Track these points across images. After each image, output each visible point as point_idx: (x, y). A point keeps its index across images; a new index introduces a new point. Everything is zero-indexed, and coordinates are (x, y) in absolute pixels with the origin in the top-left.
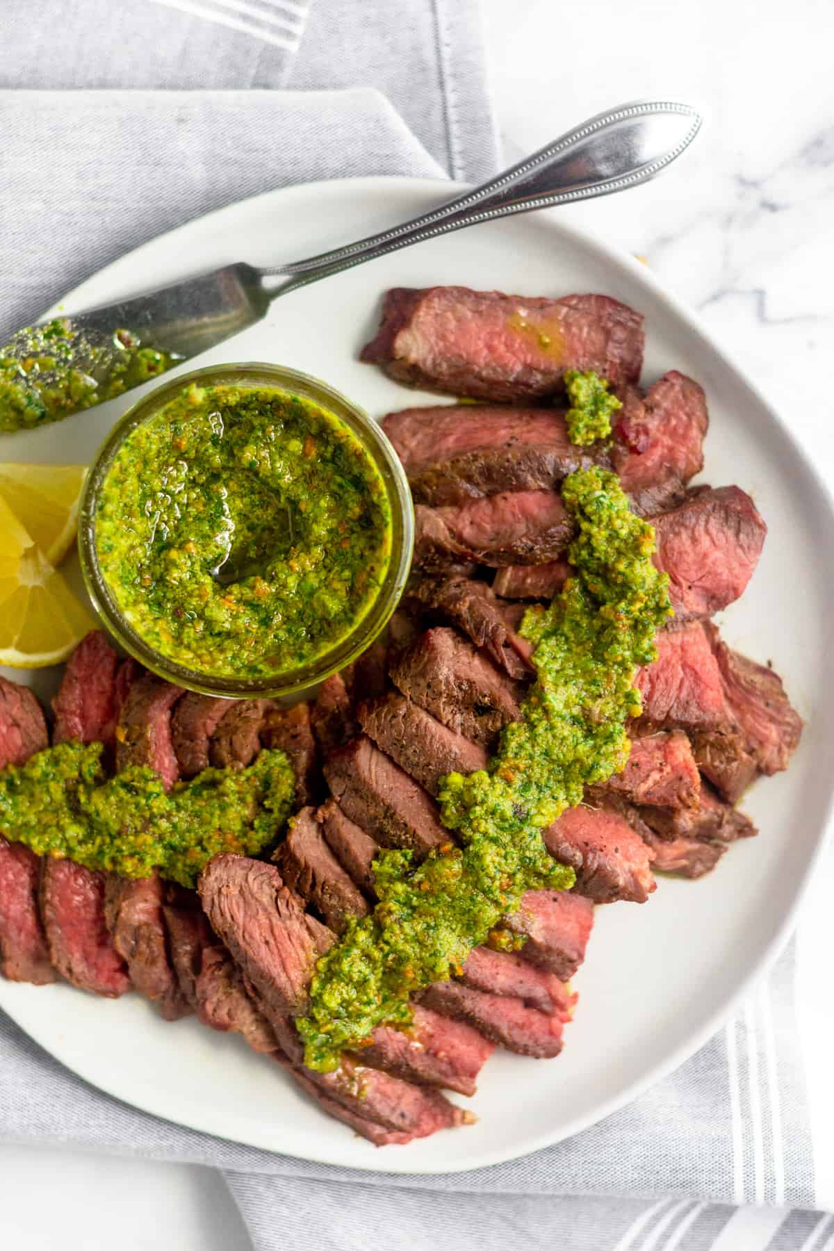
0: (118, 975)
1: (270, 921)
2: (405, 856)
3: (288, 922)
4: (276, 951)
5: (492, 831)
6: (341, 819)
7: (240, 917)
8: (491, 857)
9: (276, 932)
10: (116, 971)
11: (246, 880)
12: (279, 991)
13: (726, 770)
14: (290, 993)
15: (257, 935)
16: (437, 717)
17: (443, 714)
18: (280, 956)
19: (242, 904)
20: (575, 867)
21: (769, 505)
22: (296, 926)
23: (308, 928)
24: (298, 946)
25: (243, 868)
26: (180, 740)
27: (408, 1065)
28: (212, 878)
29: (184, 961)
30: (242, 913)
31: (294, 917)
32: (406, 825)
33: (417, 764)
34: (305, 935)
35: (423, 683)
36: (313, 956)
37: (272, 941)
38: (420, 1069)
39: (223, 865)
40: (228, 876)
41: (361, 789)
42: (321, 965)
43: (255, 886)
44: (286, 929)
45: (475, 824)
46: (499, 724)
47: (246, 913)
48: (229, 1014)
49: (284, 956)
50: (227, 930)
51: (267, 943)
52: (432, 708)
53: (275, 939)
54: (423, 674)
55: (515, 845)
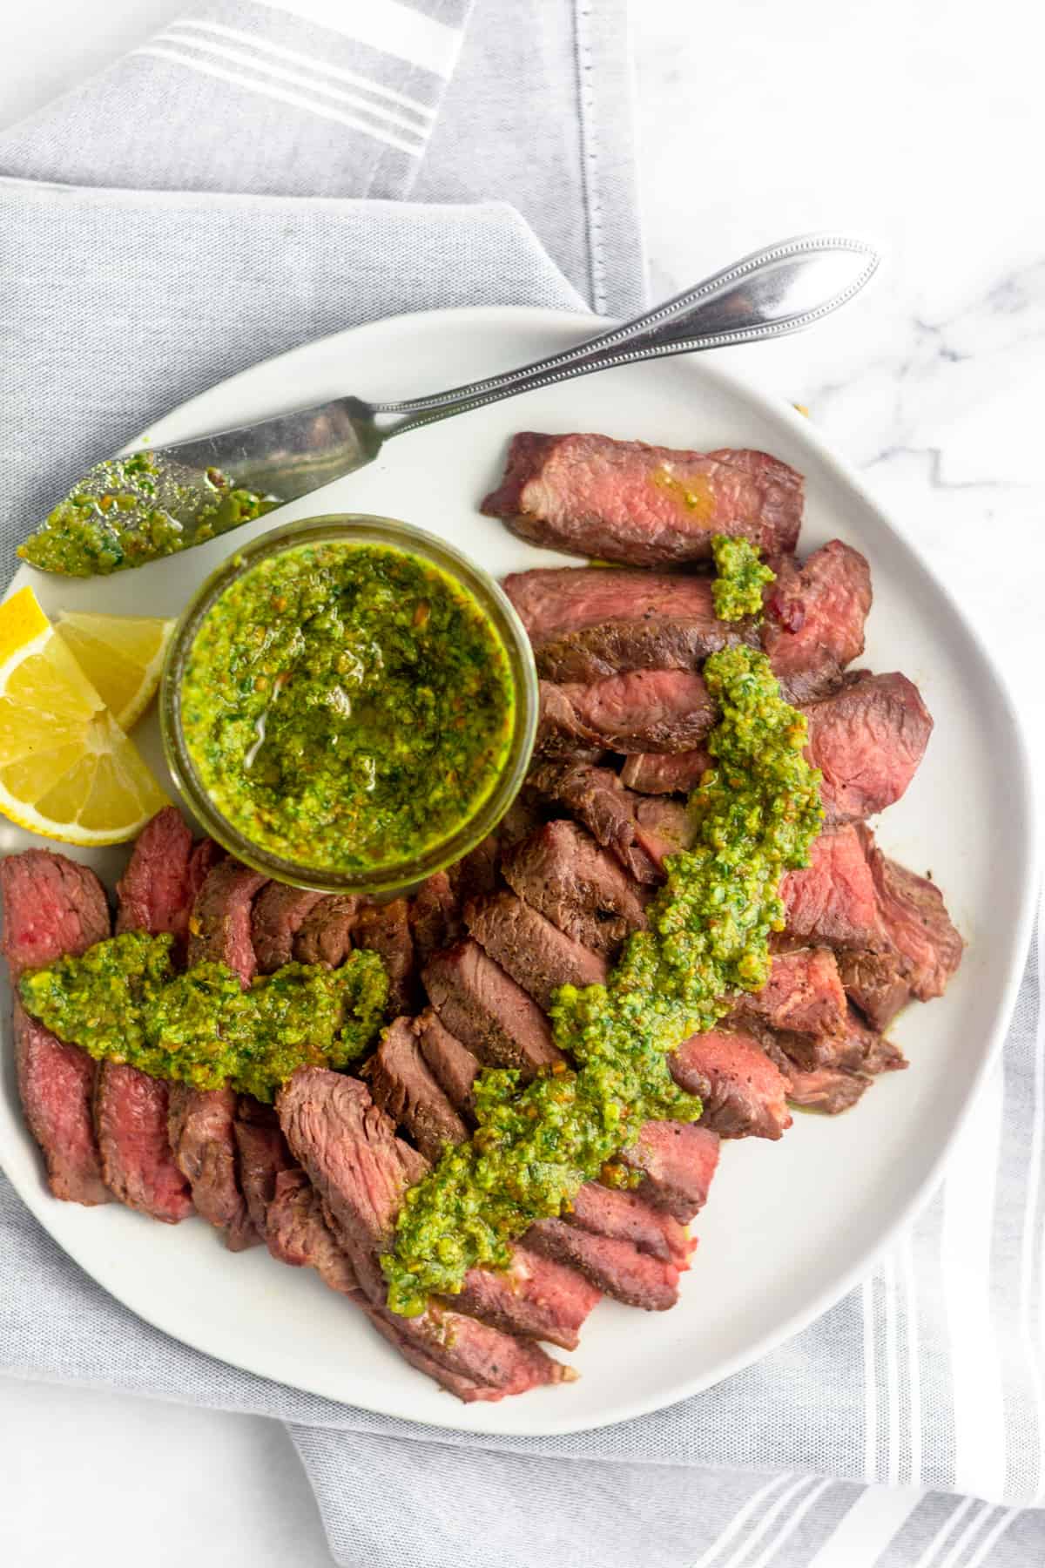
0: (179, 1198)
1: (357, 1145)
2: (511, 1076)
3: (376, 1147)
4: (361, 1178)
5: (610, 1053)
6: (440, 1032)
7: (322, 1138)
8: (608, 1081)
9: (363, 1157)
10: (176, 1193)
11: (331, 1097)
12: (363, 1224)
13: (875, 993)
14: (375, 1226)
15: (341, 1160)
16: (554, 922)
17: (561, 918)
18: (366, 1183)
19: (324, 1123)
20: (702, 1097)
21: (936, 696)
22: (385, 1151)
23: (399, 1154)
24: (386, 1174)
25: (328, 1084)
26: (260, 935)
27: (503, 1312)
28: (293, 1093)
29: (255, 1185)
30: (324, 1134)
31: (383, 1141)
32: (513, 1041)
33: (530, 975)
34: (395, 1161)
35: (540, 883)
36: (403, 1185)
37: (357, 1167)
38: (517, 1317)
39: (306, 1078)
40: (311, 1091)
41: (465, 999)
42: (411, 1196)
43: (341, 1106)
44: (373, 1153)
45: (590, 1045)
46: (623, 933)
47: (329, 1133)
48: (304, 1247)
49: (370, 1183)
50: (306, 1152)
51: (351, 1168)
52: (549, 911)
53: (361, 1165)
54: (540, 873)
55: (635, 1070)
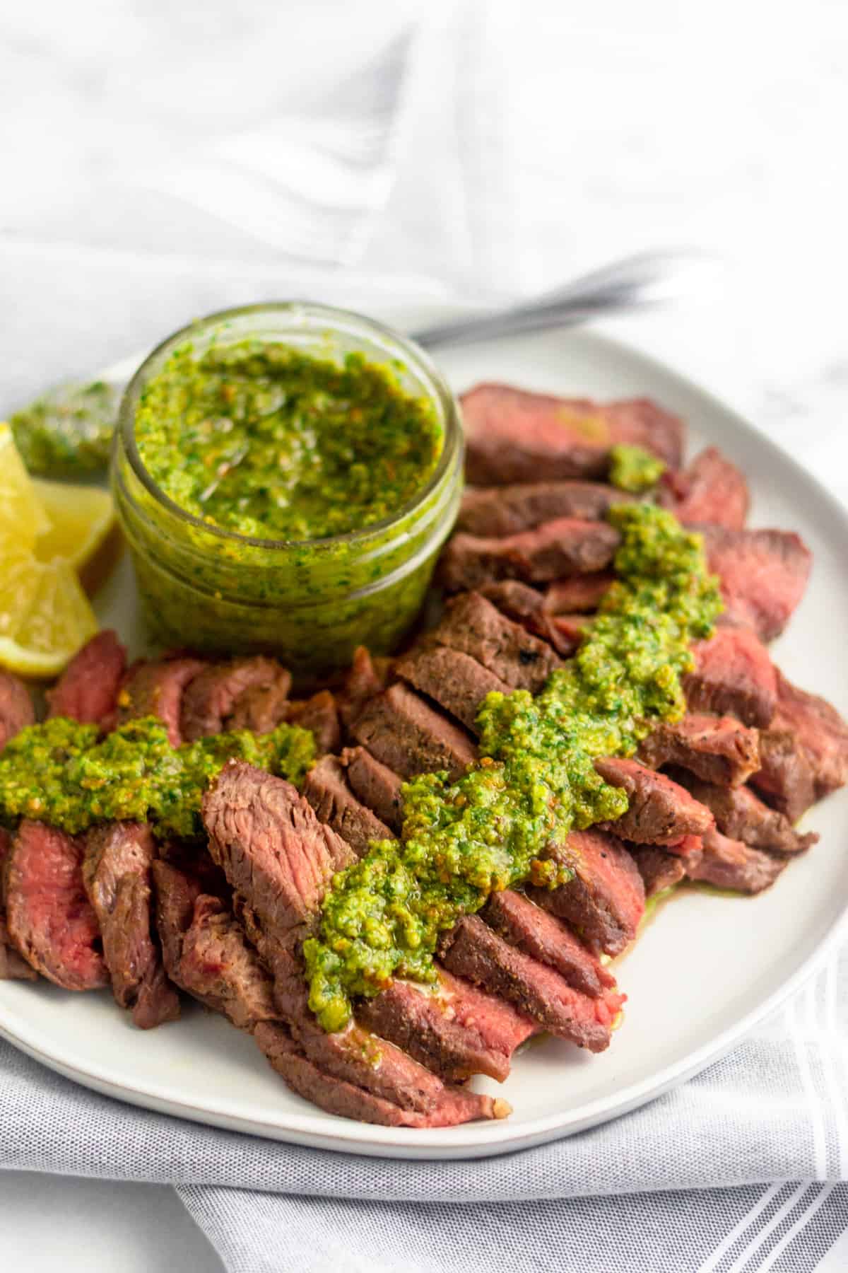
0: (88, 950)
1: (283, 834)
2: (440, 778)
3: (304, 833)
4: (286, 861)
5: (536, 746)
7: (248, 832)
8: (535, 768)
9: (289, 841)
10: (85, 945)
11: (259, 794)
12: (288, 905)
14: (300, 903)
15: (266, 846)
16: (479, 659)
17: (486, 655)
18: (291, 866)
19: (250, 818)
20: (627, 789)
22: (312, 837)
23: (327, 840)
24: (313, 859)
25: (255, 782)
27: (430, 1029)
28: (219, 792)
29: (172, 915)
30: (250, 827)
31: (311, 826)
32: (442, 746)
33: (456, 695)
34: (322, 846)
35: (464, 628)
36: (330, 873)
37: (283, 853)
38: (445, 1037)
39: (233, 777)
40: (238, 791)
41: (396, 725)
42: (338, 879)
43: (268, 798)
44: (301, 839)
45: (517, 739)
46: (544, 673)
47: (254, 828)
48: (223, 954)
49: (295, 866)
50: (231, 842)
51: (277, 855)
52: (475, 649)
53: (287, 852)
54: (466, 620)
55: (562, 761)
